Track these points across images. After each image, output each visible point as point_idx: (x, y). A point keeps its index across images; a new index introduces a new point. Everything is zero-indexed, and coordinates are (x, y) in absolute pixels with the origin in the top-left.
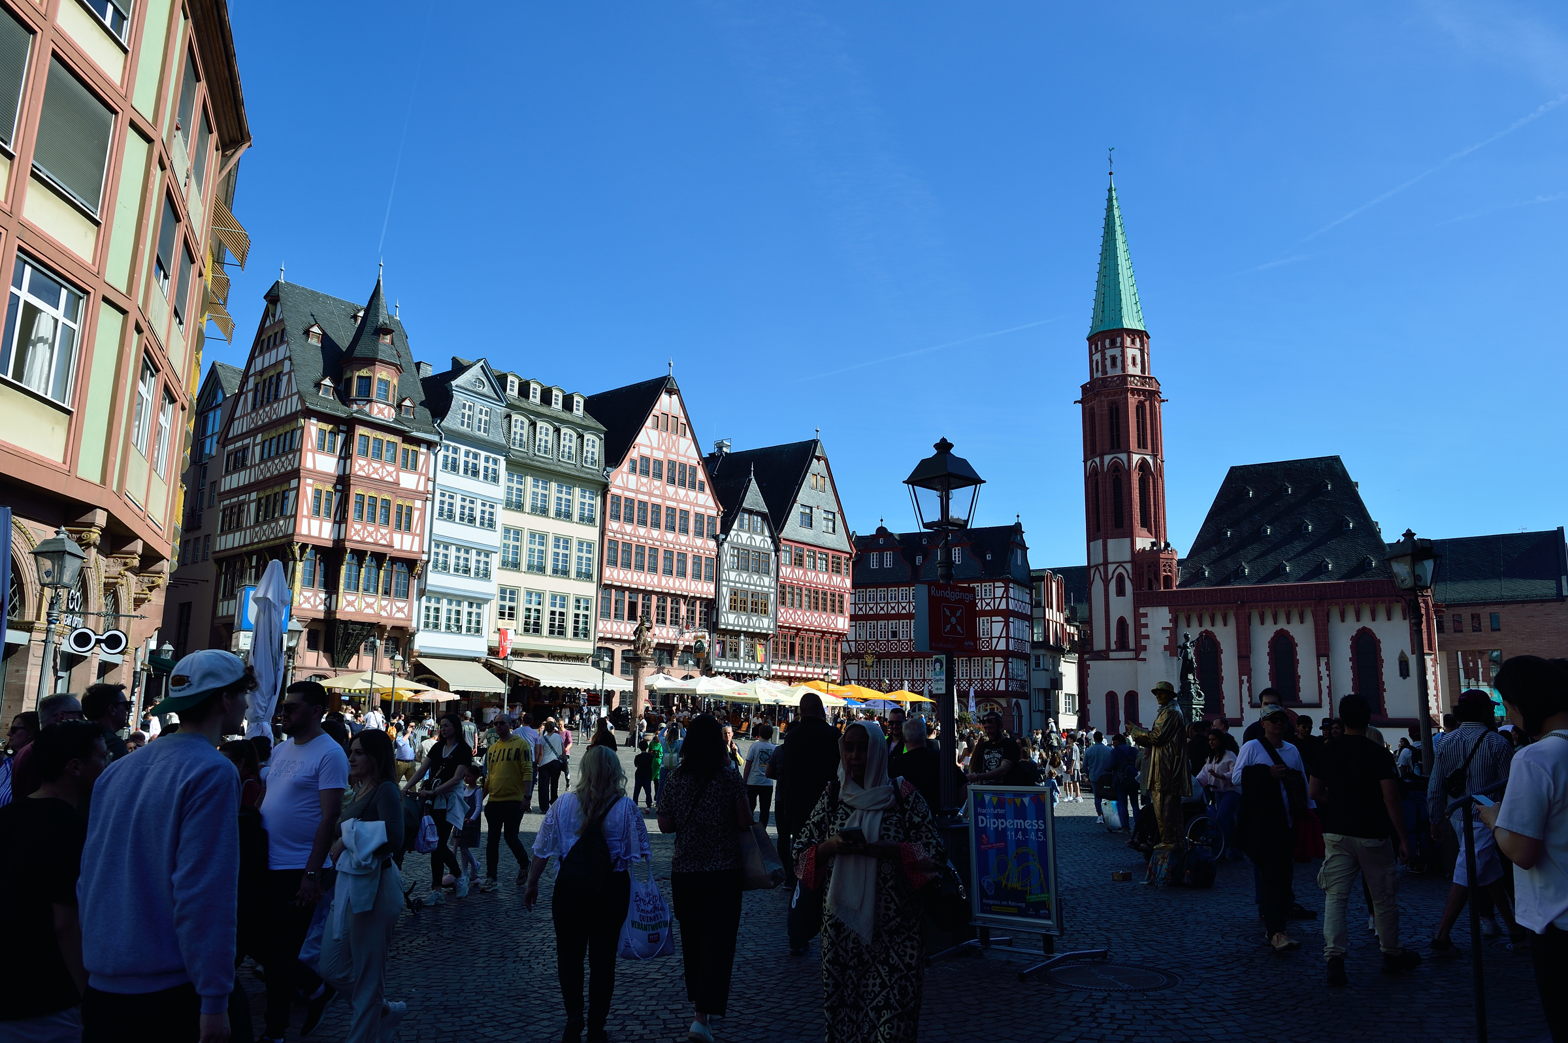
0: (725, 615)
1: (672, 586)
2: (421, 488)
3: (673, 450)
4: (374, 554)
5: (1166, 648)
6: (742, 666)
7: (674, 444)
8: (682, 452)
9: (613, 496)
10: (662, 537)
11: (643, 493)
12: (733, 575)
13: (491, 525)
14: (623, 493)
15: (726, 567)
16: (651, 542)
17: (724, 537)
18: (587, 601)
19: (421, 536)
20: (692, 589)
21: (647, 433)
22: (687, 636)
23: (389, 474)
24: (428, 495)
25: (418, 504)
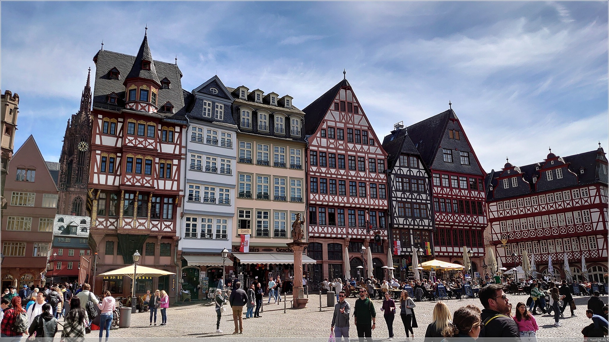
0: (396, 219)
2: (177, 152)
3: (350, 122)
4: (141, 192)
7: (350, 119)
8: (356, 122)
9: (311, 151)
10: (347, 173)
11: (332, 148)
12: (399, 194)
13: (229, 172)
14: (318, 149)
15: (393, 189)
16: (340, 177)
17: (390, 171)
19: (178, 181)
20: (372, 204)
21: (332, 113)
23: (150, 144)
24: (182, 156)
25: (176, 162)
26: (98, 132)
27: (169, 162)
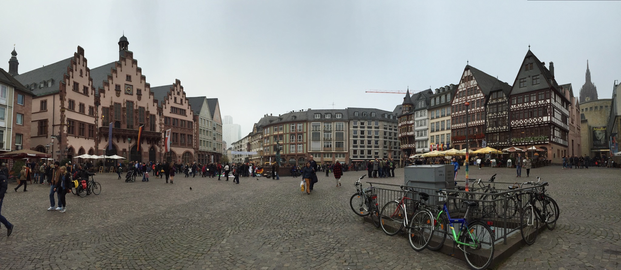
0: (488, 129)
2: (413, 122)
7: (469, 84)
8: (472, 84)
9: (453, 106)
11: (461, 102)
12: (490, 115)
14: (455, 104)
15: (488, 113)
18: (449, 135)
19: (414, 131)
20: (477, 123)
21: (461, 85)
23: (405, 123)
27: (412, 126)
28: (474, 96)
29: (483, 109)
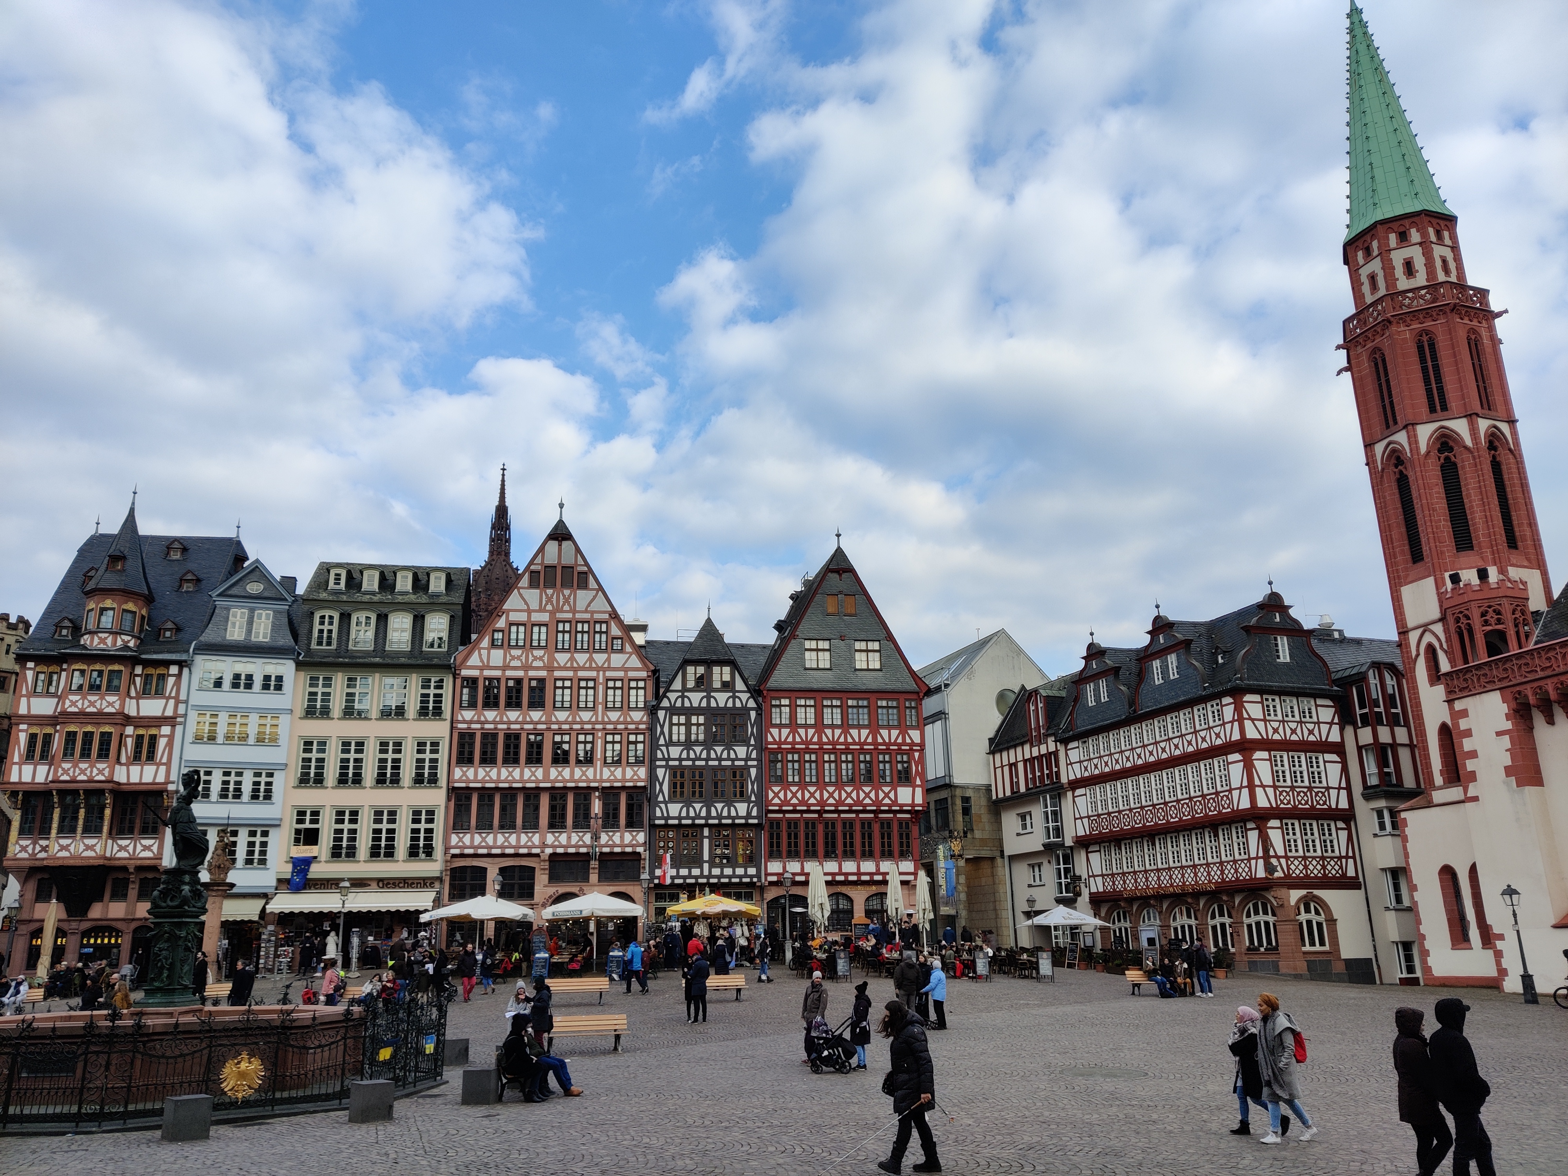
0: (663, 806)
1: (567, 777)
2: (169, 712)
3: (566, 608)
4: (88, 792)
5: (1509, 771)
6: (706, 873)
7: (567, 601)
8: (581, 605)
9: (465, 679)
10: (548, 717)
11: (515, 668)
12: (675, 752)
13: (274, 740)
14: (481, 673)
15: (662, 741)
16: (530, 726)
17: (657, 703)
18: (431, 813)
19: (168, 765)
21: (521, 595)
22: (604, 838)
23: (110, 704)
24: (179, 720)
25: (166, 730)
26: (24, 692)
27: (153, 731)
28: (591, 659)
29: (641, 722)
